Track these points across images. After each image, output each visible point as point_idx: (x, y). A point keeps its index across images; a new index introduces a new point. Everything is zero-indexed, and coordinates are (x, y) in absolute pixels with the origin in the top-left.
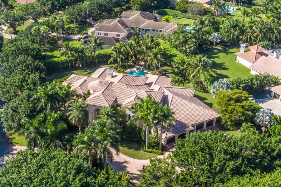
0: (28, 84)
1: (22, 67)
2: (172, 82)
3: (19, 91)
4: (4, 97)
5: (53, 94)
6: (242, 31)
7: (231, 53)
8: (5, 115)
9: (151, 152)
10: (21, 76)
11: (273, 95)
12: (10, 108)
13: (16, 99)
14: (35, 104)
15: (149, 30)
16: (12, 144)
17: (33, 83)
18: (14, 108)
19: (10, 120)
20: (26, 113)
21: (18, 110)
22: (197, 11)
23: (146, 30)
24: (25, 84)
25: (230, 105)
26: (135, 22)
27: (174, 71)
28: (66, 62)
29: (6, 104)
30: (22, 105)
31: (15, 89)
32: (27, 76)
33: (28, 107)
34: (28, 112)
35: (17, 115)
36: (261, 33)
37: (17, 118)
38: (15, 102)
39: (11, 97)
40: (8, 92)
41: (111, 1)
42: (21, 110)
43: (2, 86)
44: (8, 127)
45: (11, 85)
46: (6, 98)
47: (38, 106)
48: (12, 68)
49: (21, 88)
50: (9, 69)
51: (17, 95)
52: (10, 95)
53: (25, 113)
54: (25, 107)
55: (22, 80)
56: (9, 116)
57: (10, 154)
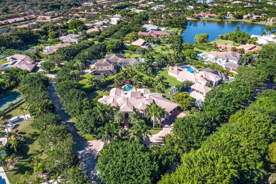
2: (151, 91)
6: (166, 59)
7: (164, 70)
9: (157, 130)
11: (192, 89)
15: (122, 63)
16: (86, 140)
22: (141, 51)
23: (121, 63)
25: (183, 100)
26: (114, 60)
27: (144, 84)
28: (91, 87)
36: (175, 60)
57: (88, 146)
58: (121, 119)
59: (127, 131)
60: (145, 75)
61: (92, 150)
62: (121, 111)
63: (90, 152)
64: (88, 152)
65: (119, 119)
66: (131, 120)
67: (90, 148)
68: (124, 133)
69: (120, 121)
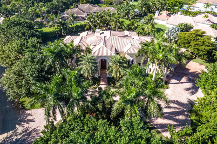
0: (28, 48)
1: (19, 35)
3: (20, 55)
4: (4, 62)
5: (60, 52)
8: (8, 81)
10: (19, 41)
12: (13, 73)
13: (18, 63)
14: (42, 64)
16: (24, 108)
17: (33, 46)
18: (17, 72)
19: (15, 87)
20: (34, 76)
21: (22, 74)
24: (25, 47)
29: (8, 69)
30: (26, 68)
31: (15, 54)
32: (26, 41)
33: (34, 68)
34: (35, 74)
35: (22, 79)
36: (161, 6)
37: (23, 83)
38: (18, 66)
39: (12, 62)
40: (8, 57)
41: (69, 1)
42: (26, 73)
43: (1, 53)
44: (14, 94)
45: (10, 50)
46: (7, 63)
47: (45, 66)
48: (9, 37)
49: (21, 52)
50: (6, 38)
51: (18, 59)
52: (10, 60)
53: (32, 75)
54: (30, 69)
55: (21, 44)
56: (13, 82)
57: (24, 122)
58: (93, 68)
59: (105, 93)
60: (125, 21)
61: (30, 130)
62: (93, 55)
63: (24, 136)
64: (19, 137)
65: (89, 68)
66: (112, 70)
67: (26, 125)
68: (98, 95)
69: (90, 72)
